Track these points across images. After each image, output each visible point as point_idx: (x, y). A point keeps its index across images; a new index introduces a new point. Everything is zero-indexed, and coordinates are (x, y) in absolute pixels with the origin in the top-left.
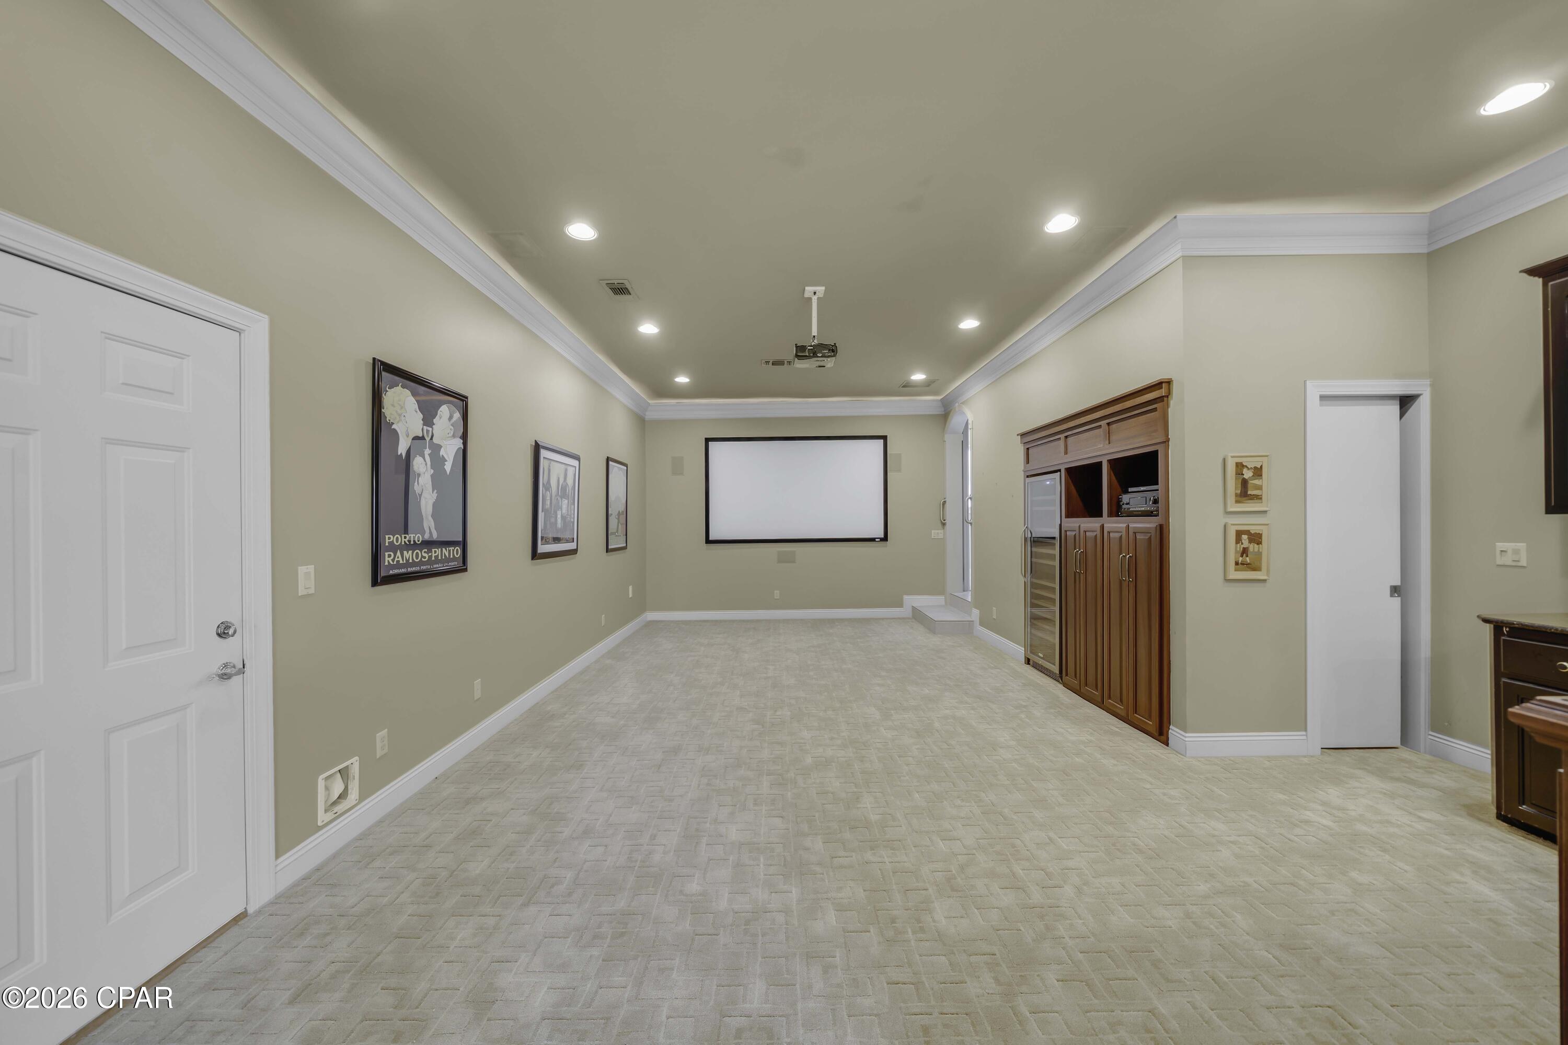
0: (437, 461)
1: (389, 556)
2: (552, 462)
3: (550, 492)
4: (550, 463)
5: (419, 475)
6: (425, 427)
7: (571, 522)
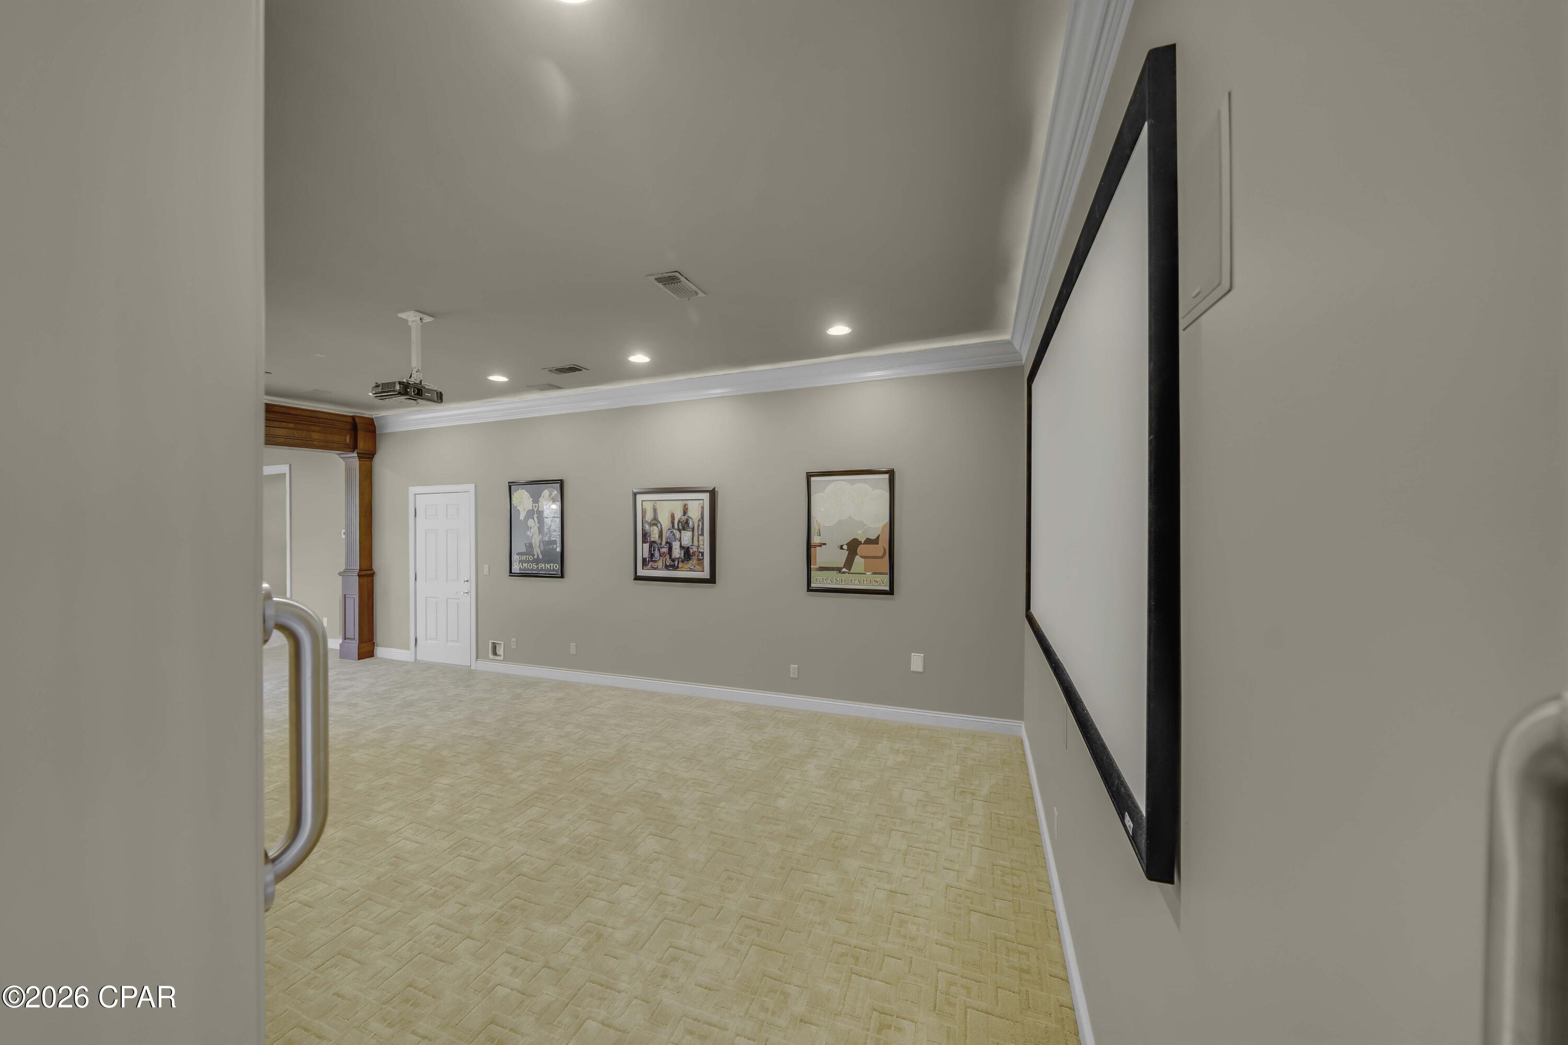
0: (542, 519)
3: (658, 527)
4: (656, 503)
5: (531, 528)
6: (534, 504)
7: (700, 552)
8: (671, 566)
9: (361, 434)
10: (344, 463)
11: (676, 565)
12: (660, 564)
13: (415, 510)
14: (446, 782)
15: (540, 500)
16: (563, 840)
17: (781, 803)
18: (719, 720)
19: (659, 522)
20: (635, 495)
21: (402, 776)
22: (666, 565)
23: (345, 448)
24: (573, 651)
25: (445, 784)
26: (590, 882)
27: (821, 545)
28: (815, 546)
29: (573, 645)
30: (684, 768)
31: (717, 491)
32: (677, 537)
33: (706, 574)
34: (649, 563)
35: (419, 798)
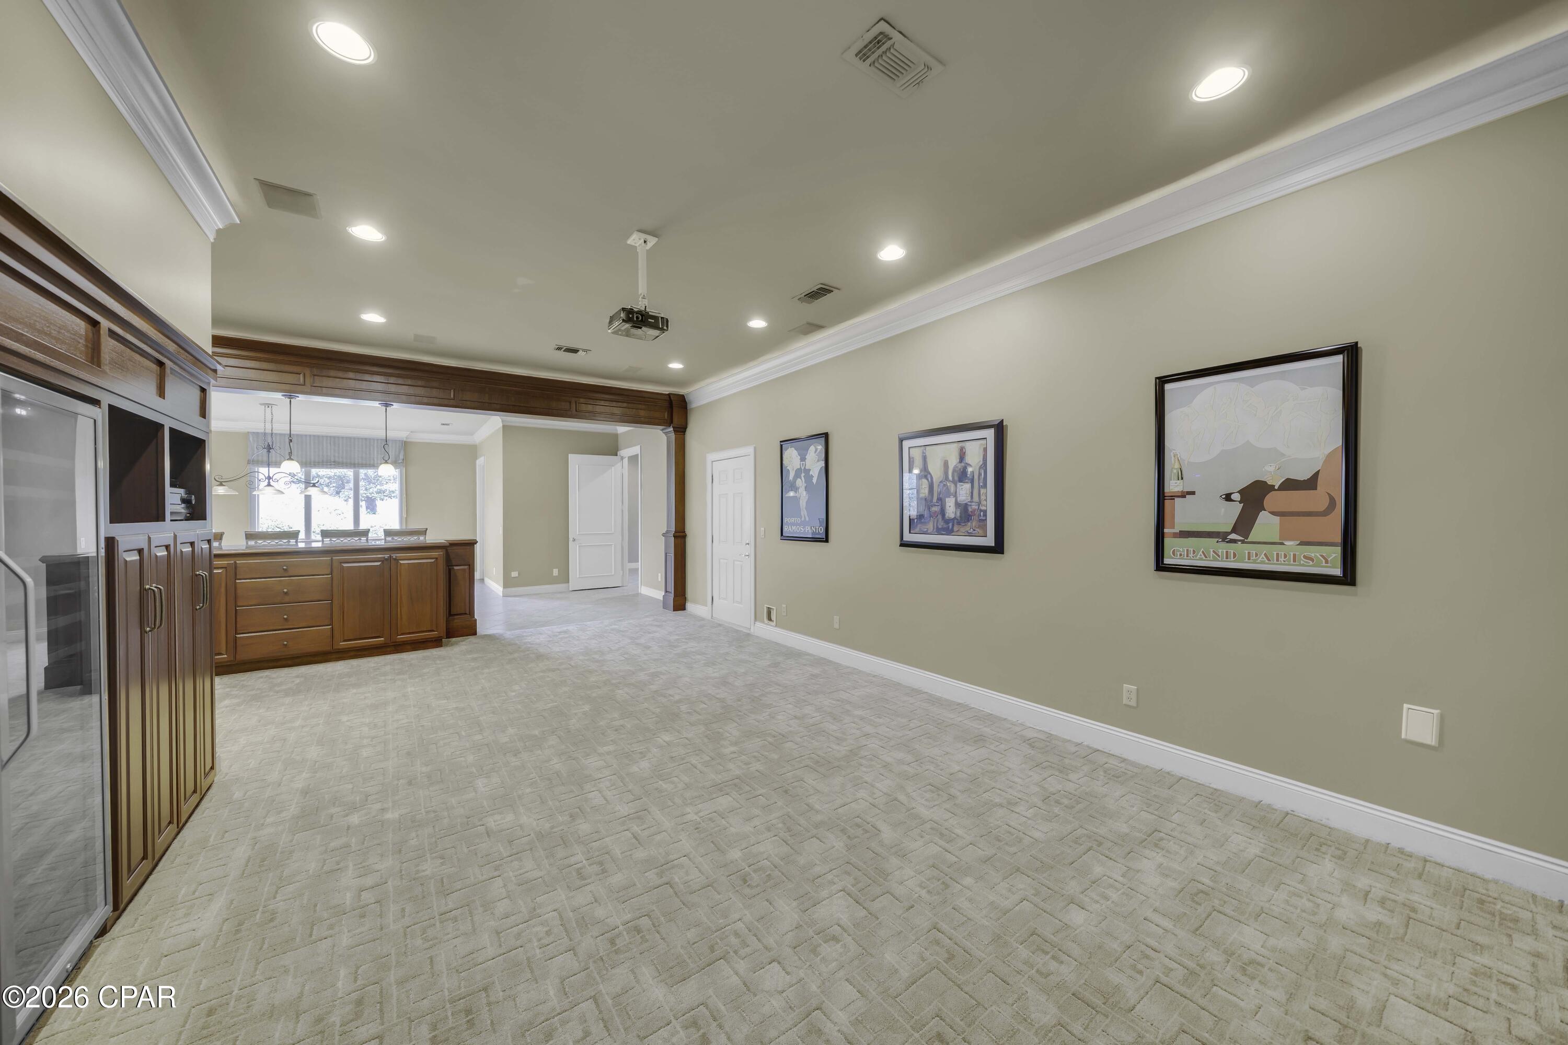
0: (809, 478)
1: (786, 527)
2: (928, 448)
3: (928, 480)
4: (925, 449)
5: (799, 488)
6: (801, 463)
7: (981, 511)
8: (943, 529)
9: (675, 410)
10: (666, 437)
11: (950, 527)
12: (930, 526)
13: (712, 476)
14: (667, 738)
15: (806, 457)
16: (735, 854)
17: (1077, 917)
18: (998, 744)
19: (930, 474)
20: (901, 441)
21: (639, 722)
22: (937, 527)
23: (664, 423)
24: (836, 626)
25: (665, 741)
26: (736, 934)
27: (1183, 495)
28: (1172, 497)
29: (836, 618)
30: (926, 800)
31: (1007, 426)
32: (952, 492)
33: (990, 541)
34: (917, 525)
35: (635, 749)
